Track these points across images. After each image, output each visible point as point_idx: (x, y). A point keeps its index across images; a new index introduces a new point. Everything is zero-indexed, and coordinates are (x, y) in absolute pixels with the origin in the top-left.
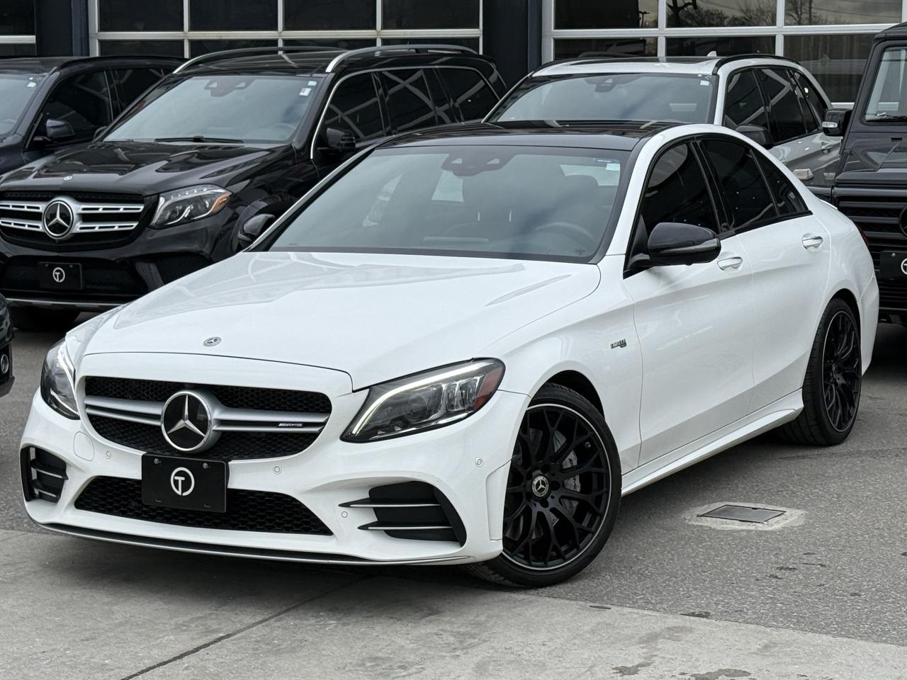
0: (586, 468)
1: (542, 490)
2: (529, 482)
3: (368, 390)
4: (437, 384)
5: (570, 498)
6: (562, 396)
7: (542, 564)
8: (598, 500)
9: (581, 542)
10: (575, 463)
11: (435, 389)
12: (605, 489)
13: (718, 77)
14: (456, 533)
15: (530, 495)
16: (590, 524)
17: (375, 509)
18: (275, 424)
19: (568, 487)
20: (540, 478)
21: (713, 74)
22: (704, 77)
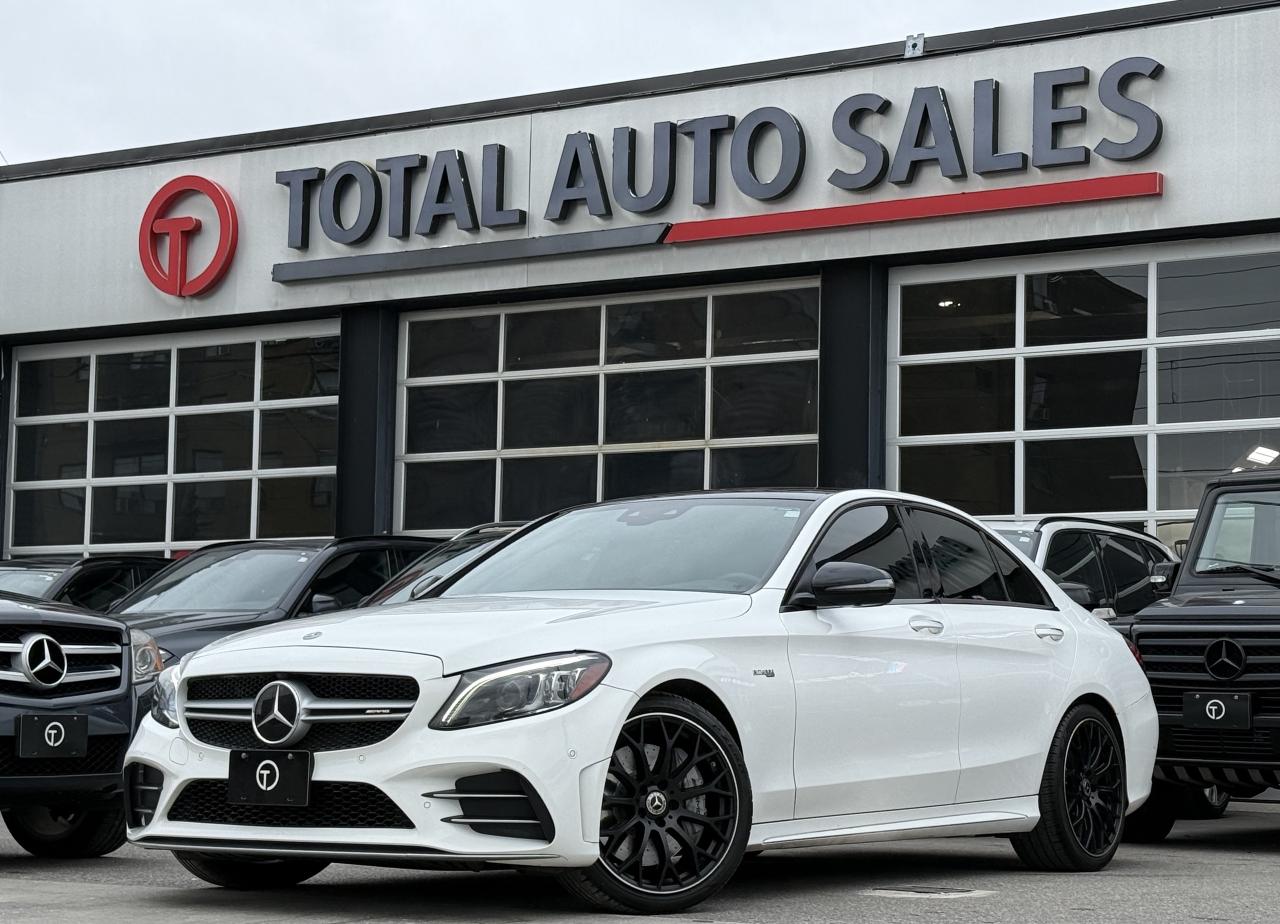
0: (712, 788)
1: (658, 807)
2: (643, 797)
3: (459, 676)
4: (535, 674)
5: (693, 821)
6: (683, 707)
7: (655, 887)
8: (725, 825)
9: (701, 870)
10: (699, 783)
11: (530, 677)
12: (731, 815)
13: (1040, 533)
14: (544, 829)
15: (644, 812)
16: (715, 851)
17: (461, 800)
18: (362, 711)
19: (690, 809)
20: (657, 794)
21: (1036, 531)
22: (1024, 534)
